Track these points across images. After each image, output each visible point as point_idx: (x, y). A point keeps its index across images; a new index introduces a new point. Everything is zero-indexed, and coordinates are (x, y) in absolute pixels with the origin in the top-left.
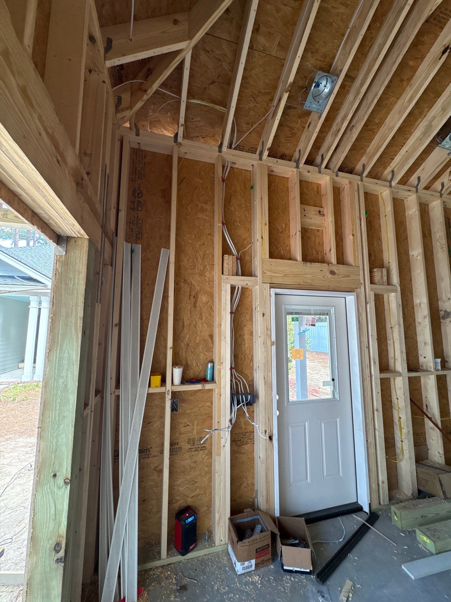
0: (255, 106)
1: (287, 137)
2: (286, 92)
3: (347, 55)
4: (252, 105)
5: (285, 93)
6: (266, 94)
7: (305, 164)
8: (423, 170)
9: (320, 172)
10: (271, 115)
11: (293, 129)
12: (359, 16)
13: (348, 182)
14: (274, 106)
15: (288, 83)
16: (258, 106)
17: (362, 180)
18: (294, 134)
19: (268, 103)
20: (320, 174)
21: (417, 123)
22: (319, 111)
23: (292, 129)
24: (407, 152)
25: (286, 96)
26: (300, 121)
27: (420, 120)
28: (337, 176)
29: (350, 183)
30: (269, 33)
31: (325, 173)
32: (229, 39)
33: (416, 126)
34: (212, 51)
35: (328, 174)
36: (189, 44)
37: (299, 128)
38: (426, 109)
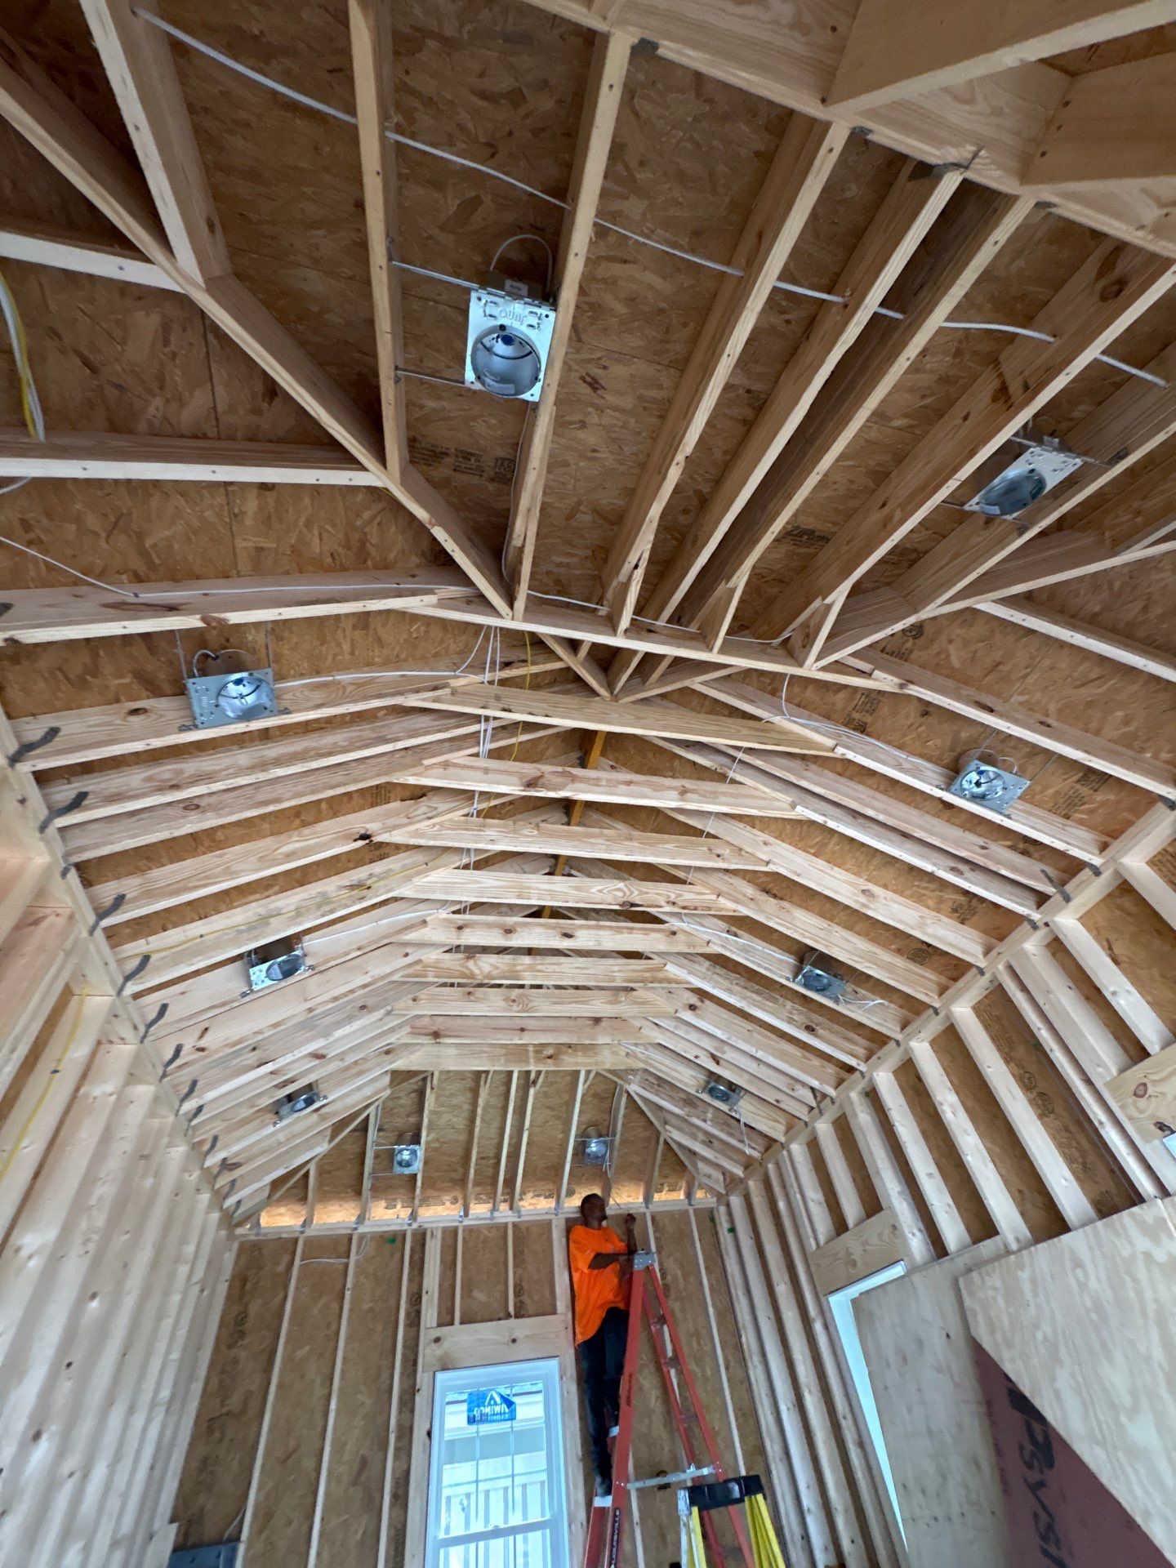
0: (96, 534)
1: (60, 669)
2: (203, 619)
3: (310, 704)
4: (92, 521)
5: (198, 616)
6: (144, 553)
7: (34, 773)
8: (183, 993)
9: (43, 828)
10: (111, 598)
11: (95, 676)
12: (360, 685)
13: (67, 912)
14: (136, 595)
15: (223, 615)
16: (103, 544)
17: (92, 931)
18: (81, 684)
19: (125, 572)
20: (38, 835)
21: (251, 898)
22: (200, 719)
23: (95, 671)
24: (202, 936)
25: (193, 622)
26: (127, 680)
27: (257, 896)
28: (64, 874)
29: (71, 917)
30: (269, 517)
31: (48, 843)
32: (220, 409)
33: (245, 900)
34: (174, 356)
35: (52, 852)
36: (195, 285)
37: (107, 687)
38: (276, 888)
